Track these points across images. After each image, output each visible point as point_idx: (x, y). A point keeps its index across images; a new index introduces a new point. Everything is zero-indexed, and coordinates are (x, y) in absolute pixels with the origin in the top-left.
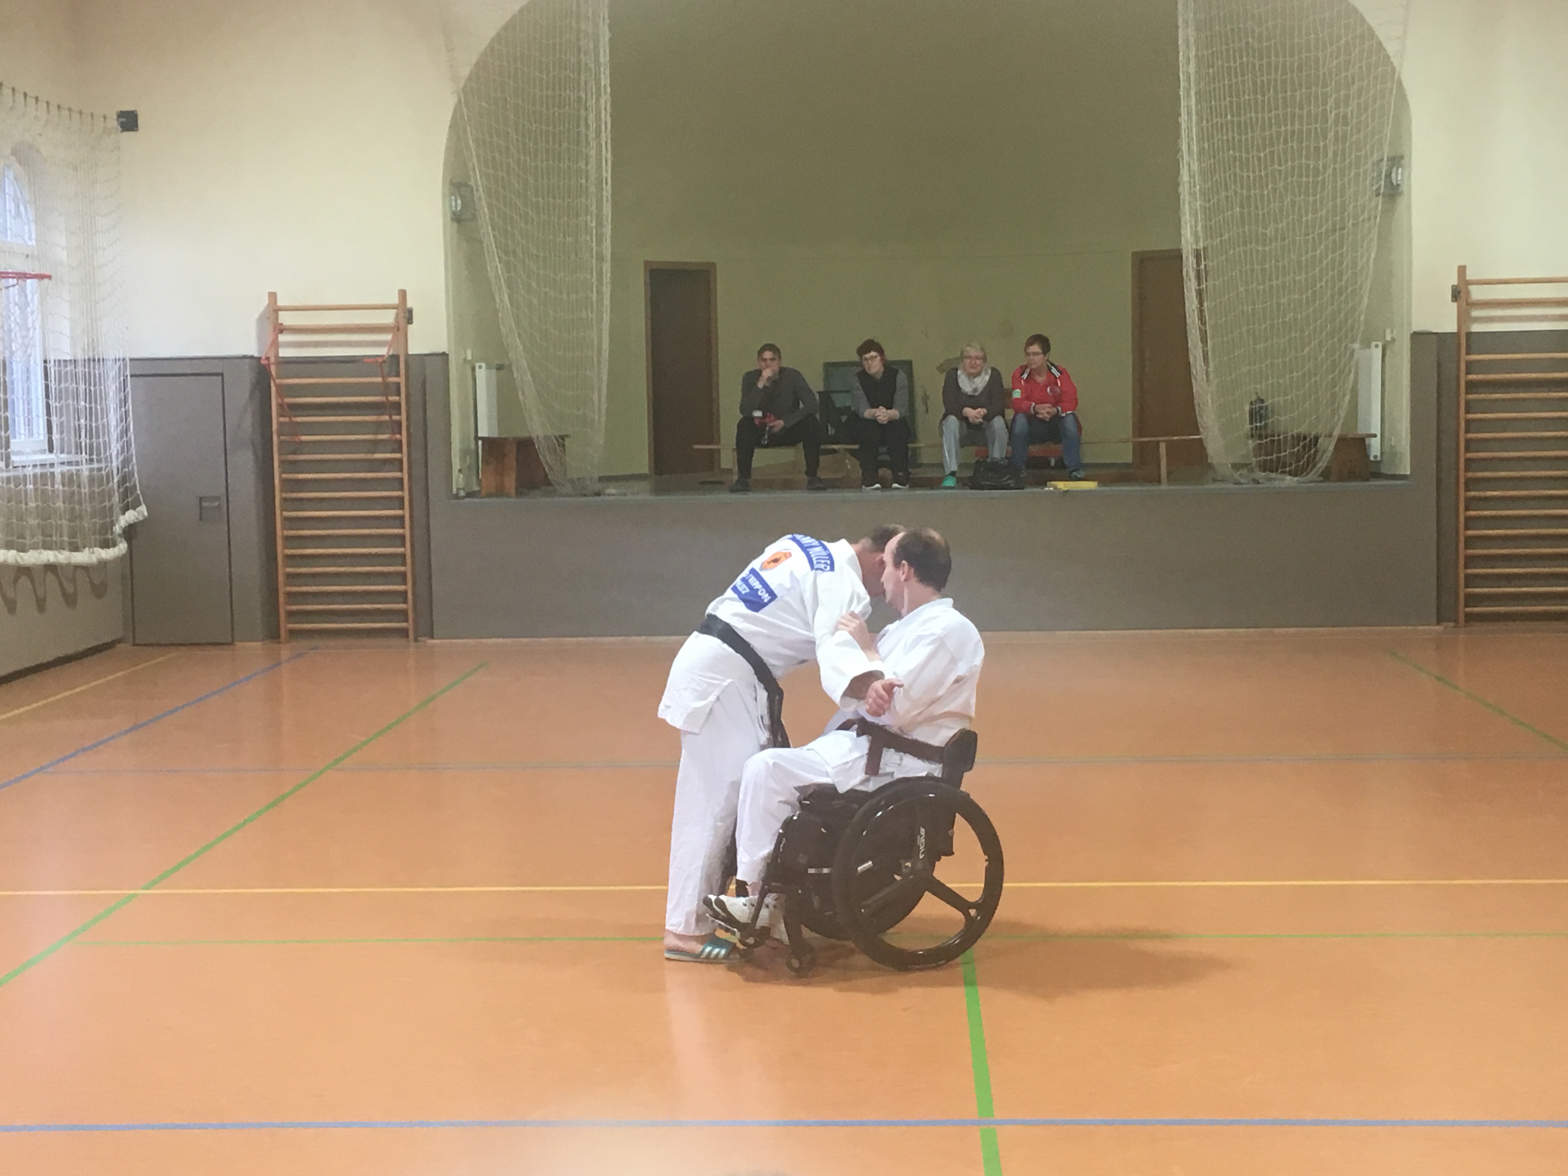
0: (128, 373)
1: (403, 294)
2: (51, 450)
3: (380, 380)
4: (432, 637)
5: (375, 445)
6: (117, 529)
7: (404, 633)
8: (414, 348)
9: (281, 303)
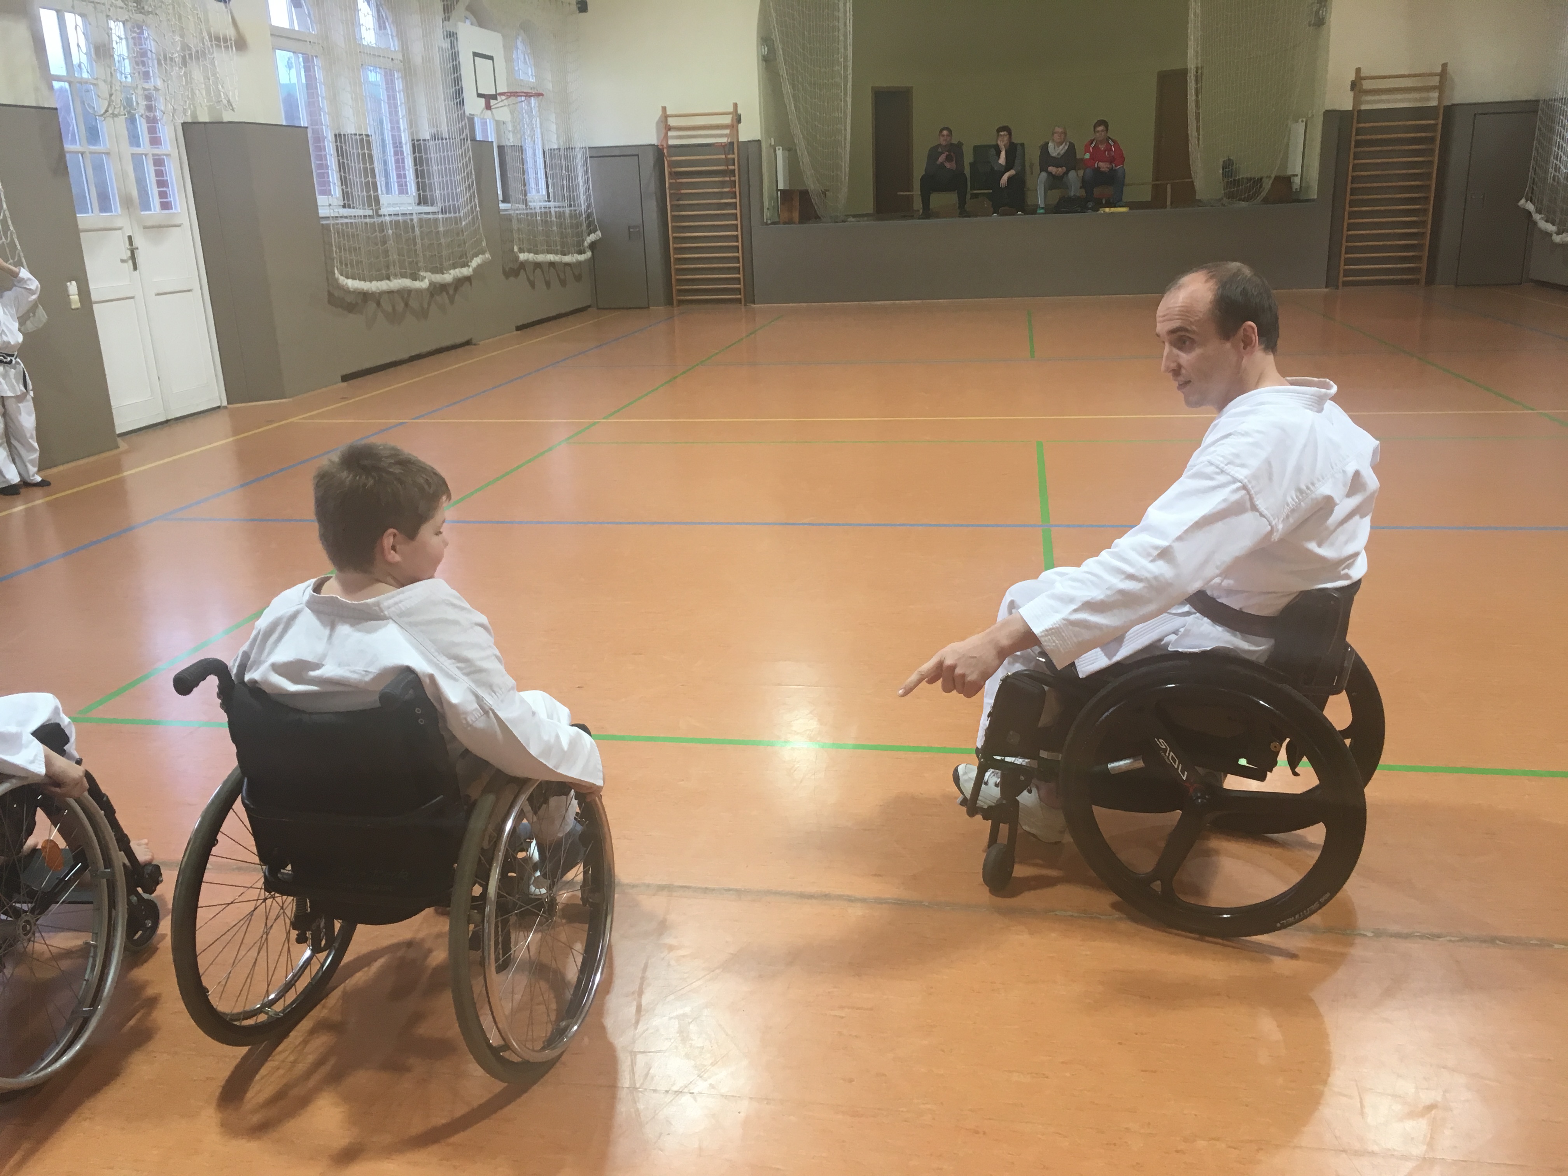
0: (588, 155)
1: (735, 105)
2: (549, 201)
3: (723, 156)
4: (754, 303)
5: (721, 195)
6: (586, 244)
7: (739, 301)
8: (742, 138)
9: (668, 113)
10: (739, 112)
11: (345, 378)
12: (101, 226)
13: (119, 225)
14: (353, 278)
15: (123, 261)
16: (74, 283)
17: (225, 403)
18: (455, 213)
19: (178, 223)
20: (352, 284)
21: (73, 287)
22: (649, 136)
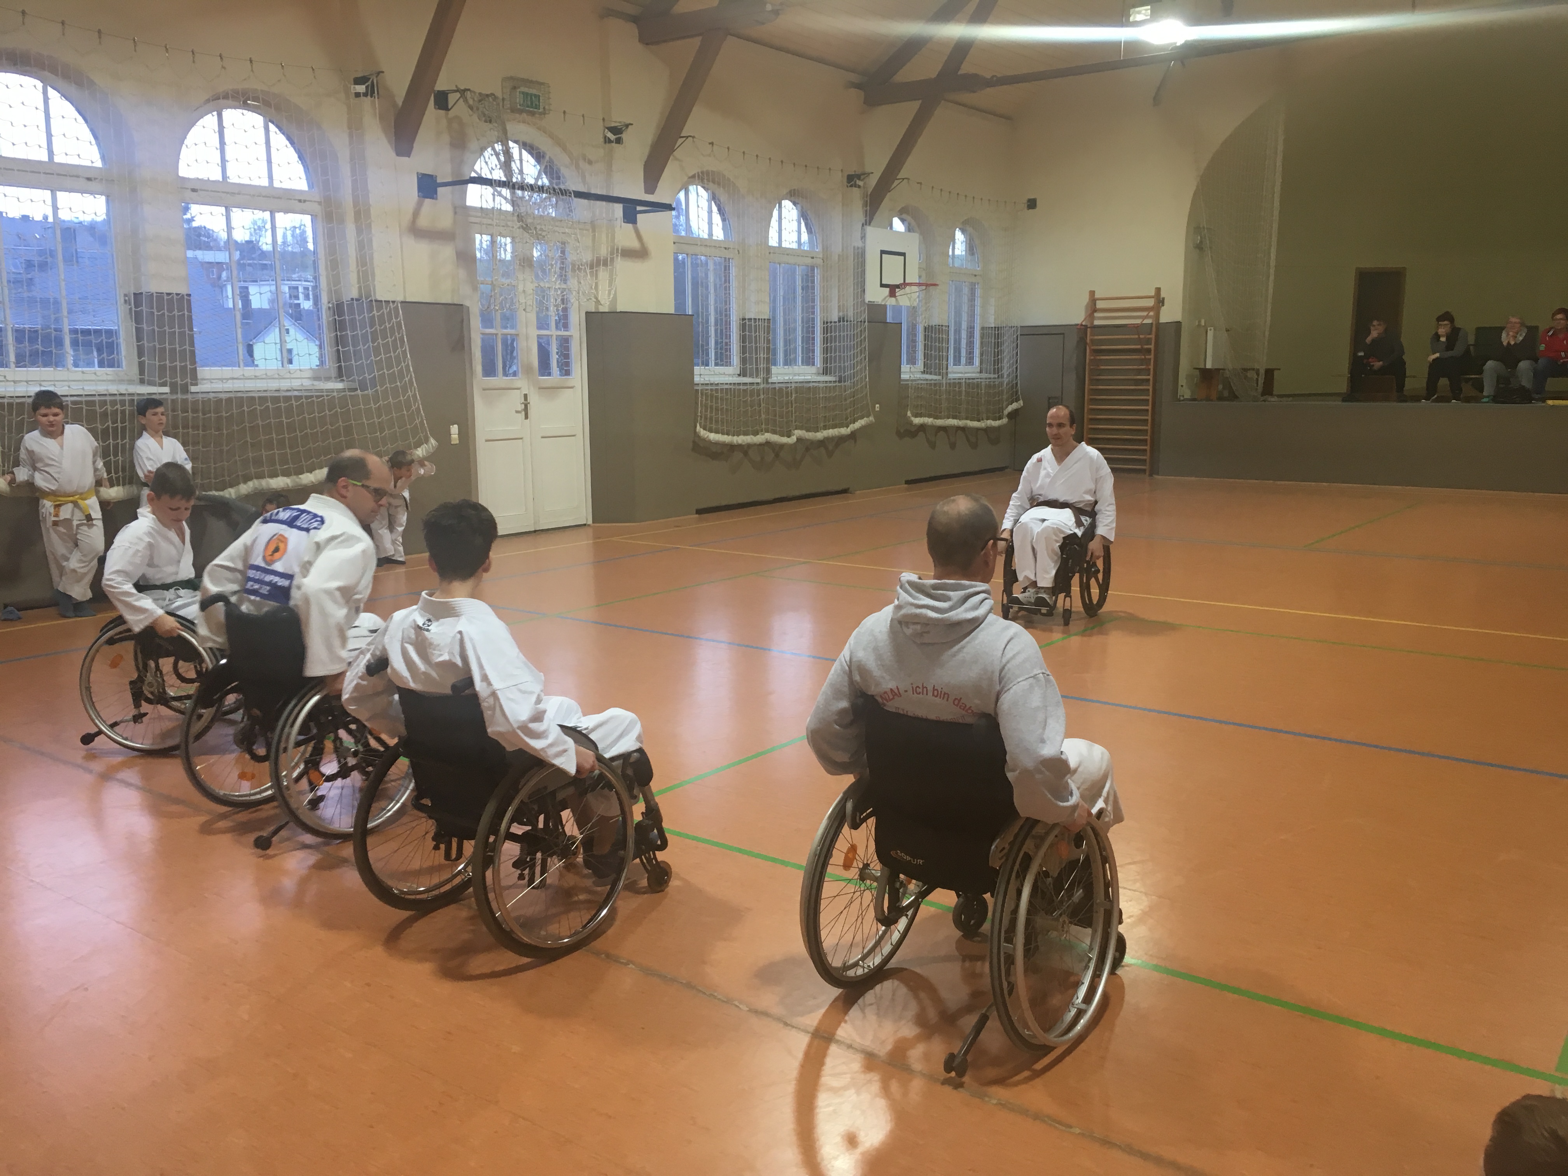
0: (1019, 333)
1: (1158, 290)
2: (982, 374)
3: (1137, 336)
4: (1158, 474)
5: (1139, 372)
6: (1006, 412)
7: (1144, 471)
8: (1163, 319)
9: (1097, 296)
10: (1162, 296)
11: (699, 512)
12: (503, 386)
13: (519, 386)
14: (717, 432)
15: (517, 412)
16: (456, 426)
17: (590, 522)
18: (845, 382)
19: (571, 385)
20: (713, 437)
21: (454, 429)
22: (1077, 317)
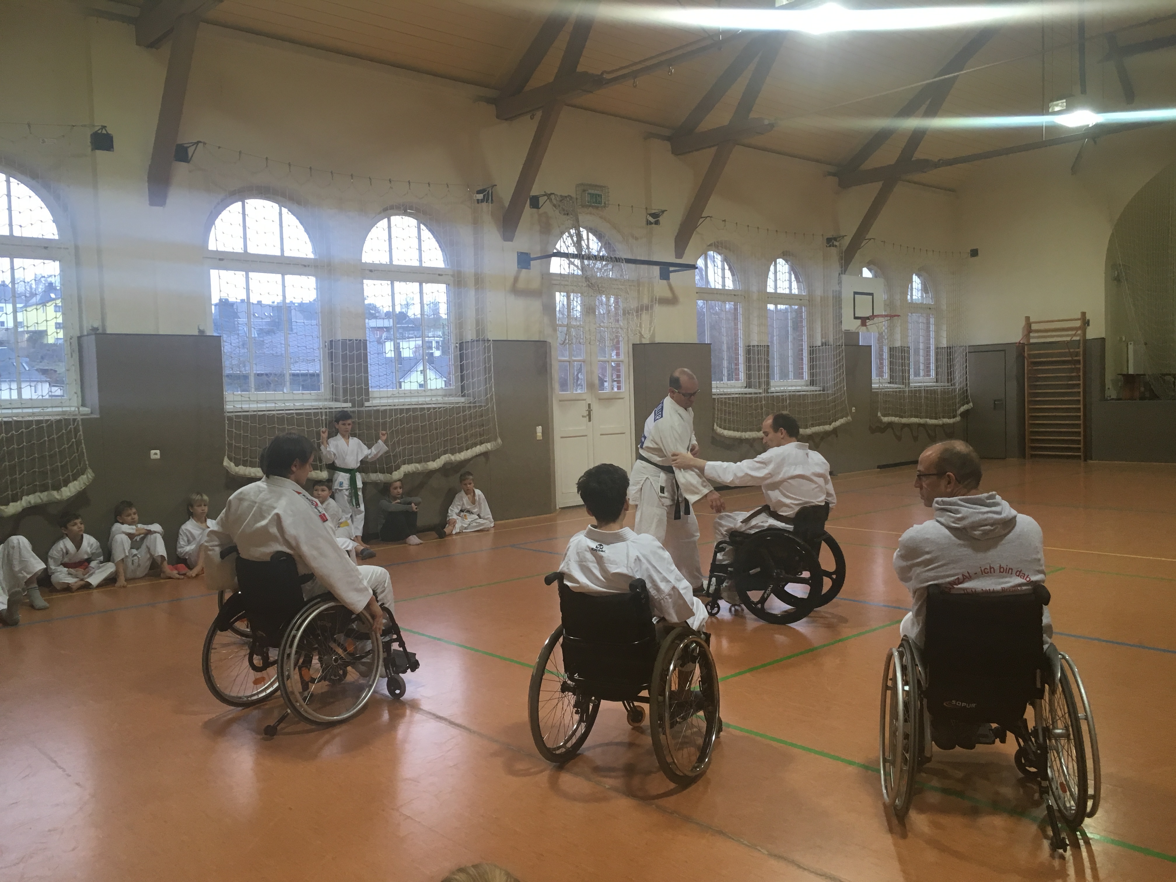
0: (967, 351)
1: (1084, 314)
2: (937, 382)
4: (1091, 459)
5: (1071, 378)
6: (958, 412)
7: (1079, 457)
8: (1089, 337)
9: (1031, 320)
10: (1087, 318)
12: (574, 398)
13: (582, 397)
14: (729, 429)
15: (583, 416)
16: (540, 427)
18: (827, 391)
19: (622, 397)
20: (726, 433)
21: (539, 429)
22: (1015, 336)
